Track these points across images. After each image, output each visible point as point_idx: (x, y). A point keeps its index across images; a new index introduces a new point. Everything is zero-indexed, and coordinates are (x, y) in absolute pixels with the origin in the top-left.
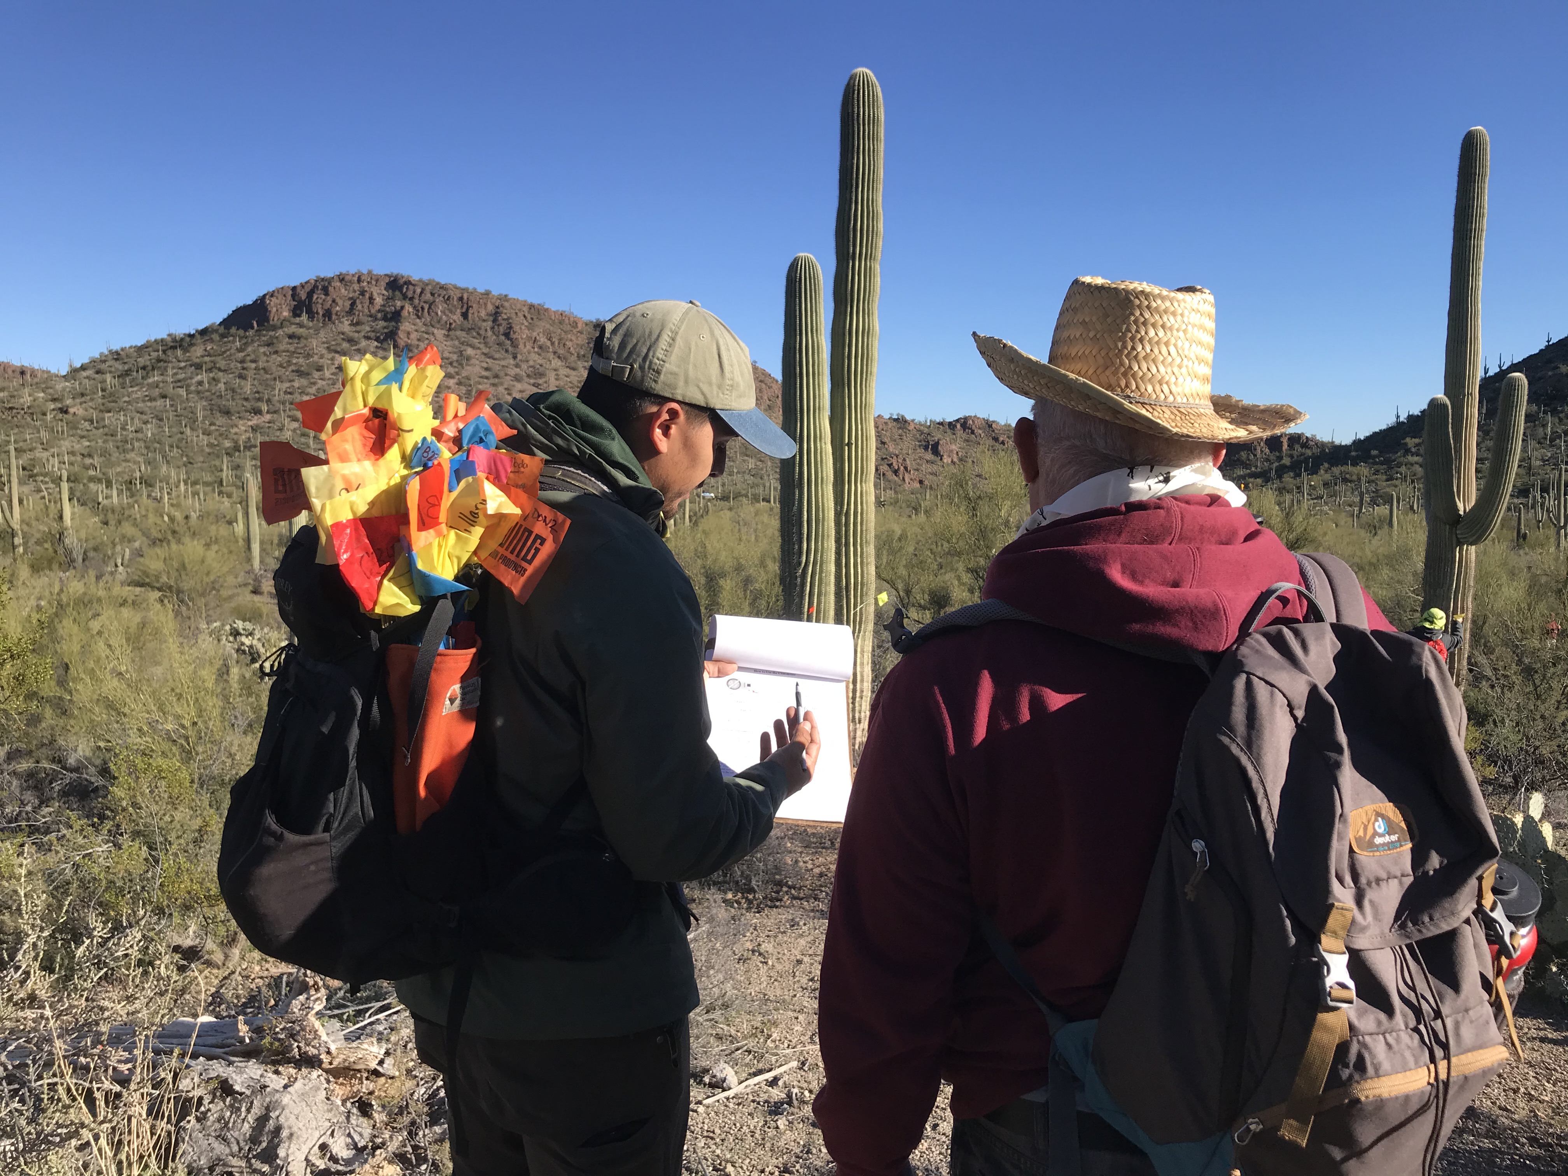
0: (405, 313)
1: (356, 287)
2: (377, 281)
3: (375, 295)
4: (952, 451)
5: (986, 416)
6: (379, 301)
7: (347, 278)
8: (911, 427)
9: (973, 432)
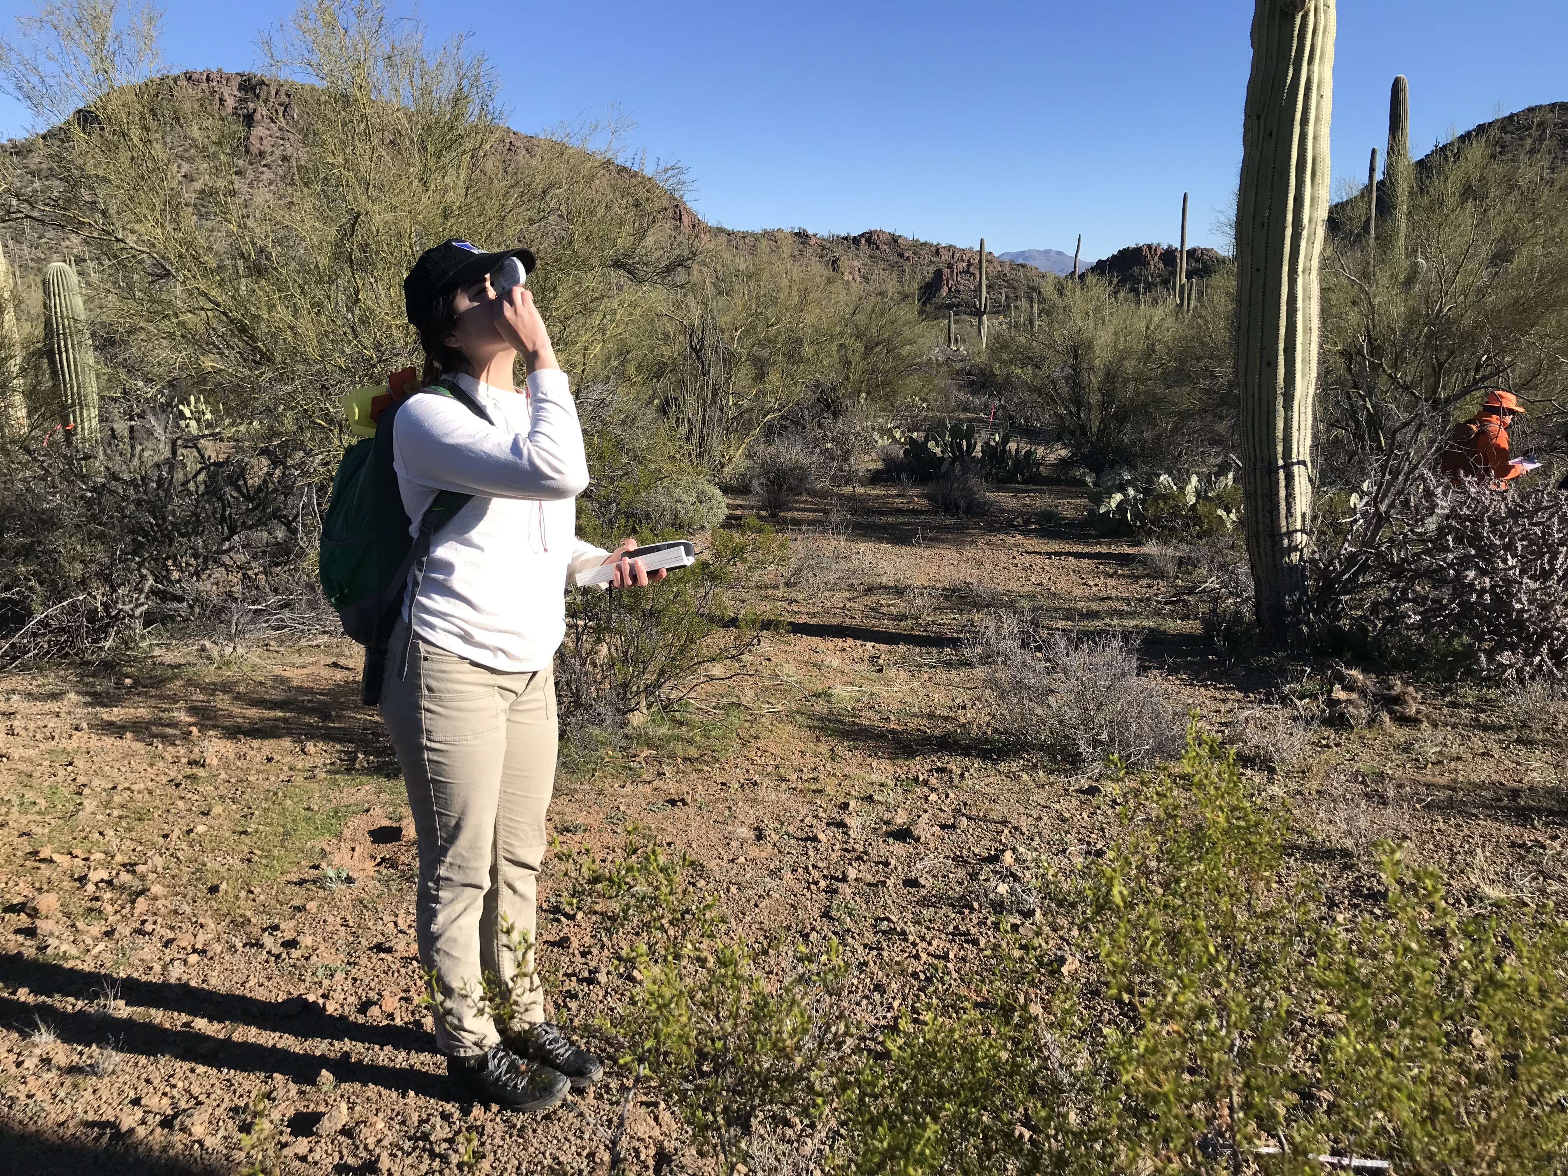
0: (257, 117)
1: (205, 86)
2: (228, 80)
3: (226, 96)
4: (853, 268)
5: (891, 231)
6: (230, 103)
7: (195, 76)
8: (812, 242)
9: (878, 248)
